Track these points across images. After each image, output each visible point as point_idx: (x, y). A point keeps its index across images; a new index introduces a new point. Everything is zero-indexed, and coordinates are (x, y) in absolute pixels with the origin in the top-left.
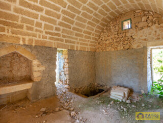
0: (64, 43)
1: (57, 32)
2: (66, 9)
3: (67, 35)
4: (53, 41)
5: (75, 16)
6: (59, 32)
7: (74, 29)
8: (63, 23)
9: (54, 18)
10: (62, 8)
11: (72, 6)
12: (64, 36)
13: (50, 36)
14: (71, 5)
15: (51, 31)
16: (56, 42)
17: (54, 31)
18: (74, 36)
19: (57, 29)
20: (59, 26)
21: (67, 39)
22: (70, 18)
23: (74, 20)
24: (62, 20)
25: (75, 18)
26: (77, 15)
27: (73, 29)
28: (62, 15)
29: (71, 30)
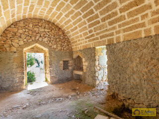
0: (100, 40)
1: (91, 34)
2: (83, 14)
3: (100, 31)
4: (91, 43)
5: (92, 10)
6: (92, 33)
7: (104, 20)
8: (91, 24)
9: (83, 26)
10: (81, 16)
11: (82, 7)
12: (98, 34)
13: (88, 39)
14: (81, 9)
15: (88, 36)
16: (93, 42)
17: (89, 35)
18: (109, 27)
19: (90, 32)
20: (90, 29)
21: (101, 35)
22: (91, 16)
23: (96, 13)
24: (88, 22)
25: (94, 10)
26: (92, 7)
27: (102, 21)
28: (85, 19)
29: (101, 23)
